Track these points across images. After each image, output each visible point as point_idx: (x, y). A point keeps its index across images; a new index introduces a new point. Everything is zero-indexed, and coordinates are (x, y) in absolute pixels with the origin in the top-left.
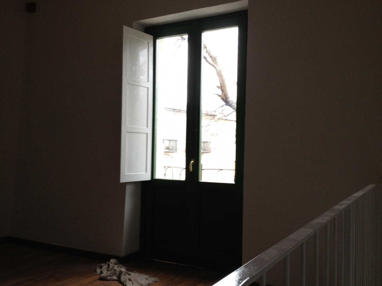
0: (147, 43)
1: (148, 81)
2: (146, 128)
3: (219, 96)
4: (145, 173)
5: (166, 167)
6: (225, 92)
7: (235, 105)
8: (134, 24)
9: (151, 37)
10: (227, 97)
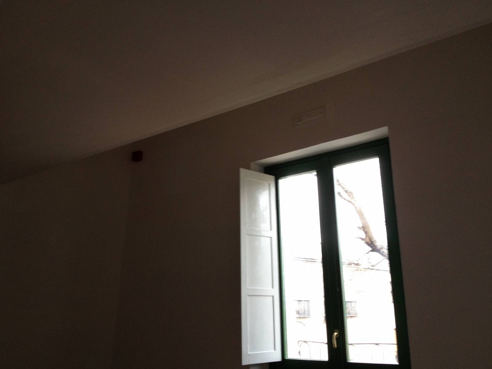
0: (267, 185)
1: (271, 230)
2: (271, 288)
3: (363, 239)
4: (273, 351)
5: (300, 341)
6: (369, 234)
7: (386, 251)
8: (252, 165)
9: (272, 178)
10: (373, 240)
